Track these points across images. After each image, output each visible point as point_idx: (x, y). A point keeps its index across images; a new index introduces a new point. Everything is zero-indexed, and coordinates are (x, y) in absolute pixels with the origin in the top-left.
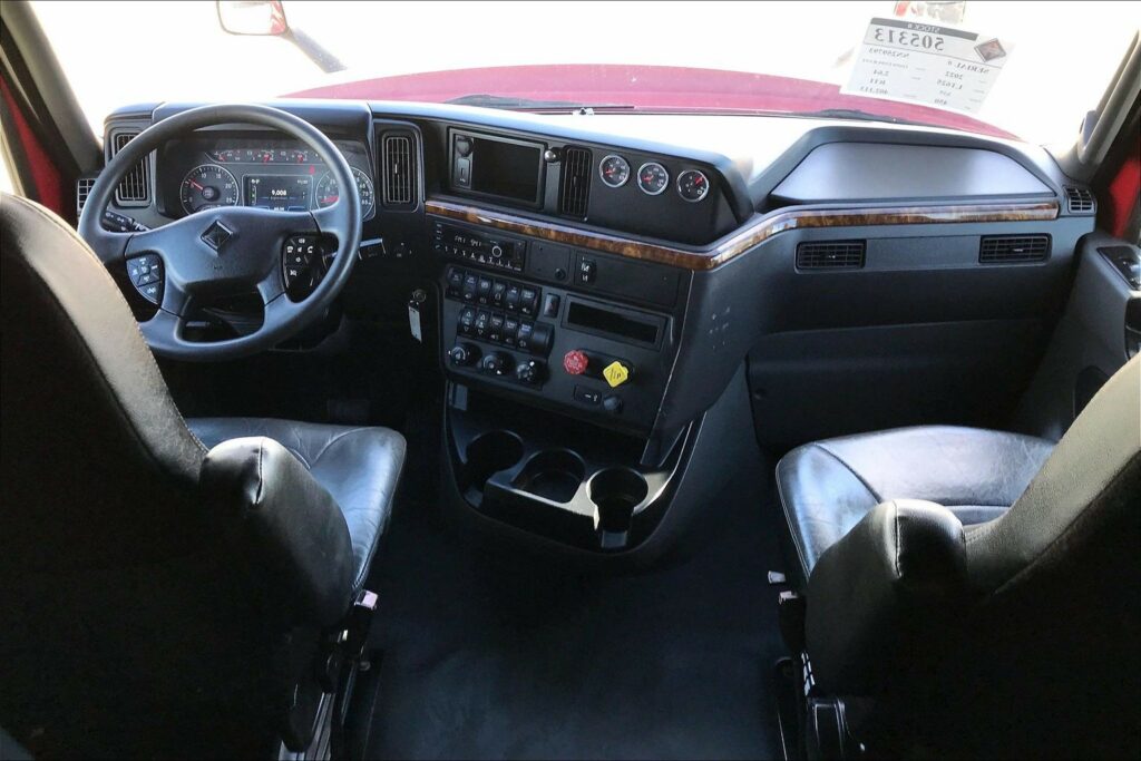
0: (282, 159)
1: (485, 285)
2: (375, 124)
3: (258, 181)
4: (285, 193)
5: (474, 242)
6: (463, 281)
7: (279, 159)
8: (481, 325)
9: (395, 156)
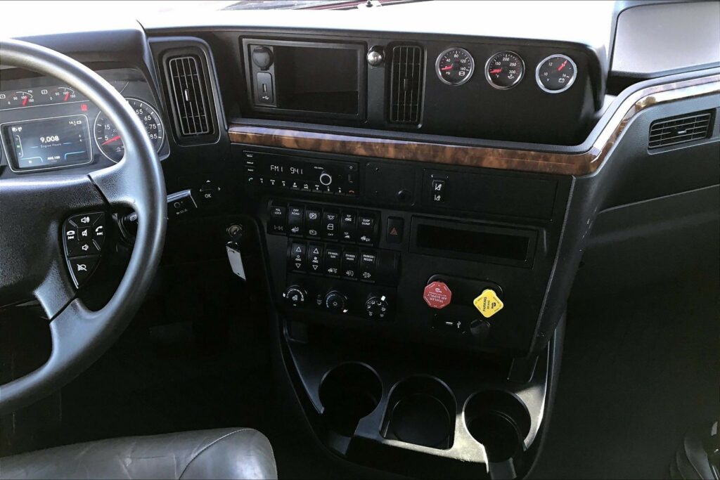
0: (45, 100)
1: (313, 216)
2: (151, 44)
3: (20, 129)
4: (57, 138)
5: (293, 170)
6: (286, 213)
7: (40, 100)
8: (315, 260)
9: (183, 79)
